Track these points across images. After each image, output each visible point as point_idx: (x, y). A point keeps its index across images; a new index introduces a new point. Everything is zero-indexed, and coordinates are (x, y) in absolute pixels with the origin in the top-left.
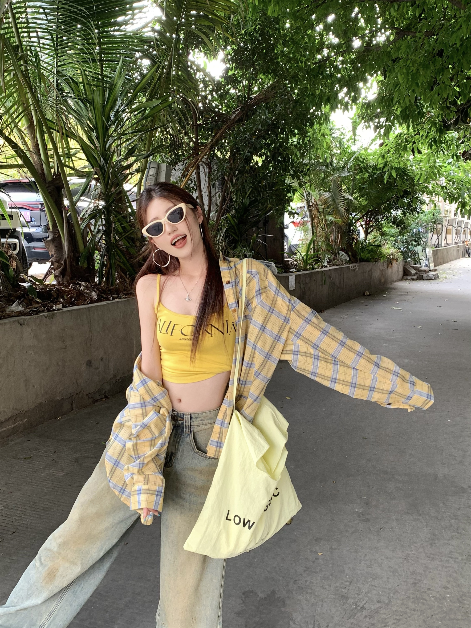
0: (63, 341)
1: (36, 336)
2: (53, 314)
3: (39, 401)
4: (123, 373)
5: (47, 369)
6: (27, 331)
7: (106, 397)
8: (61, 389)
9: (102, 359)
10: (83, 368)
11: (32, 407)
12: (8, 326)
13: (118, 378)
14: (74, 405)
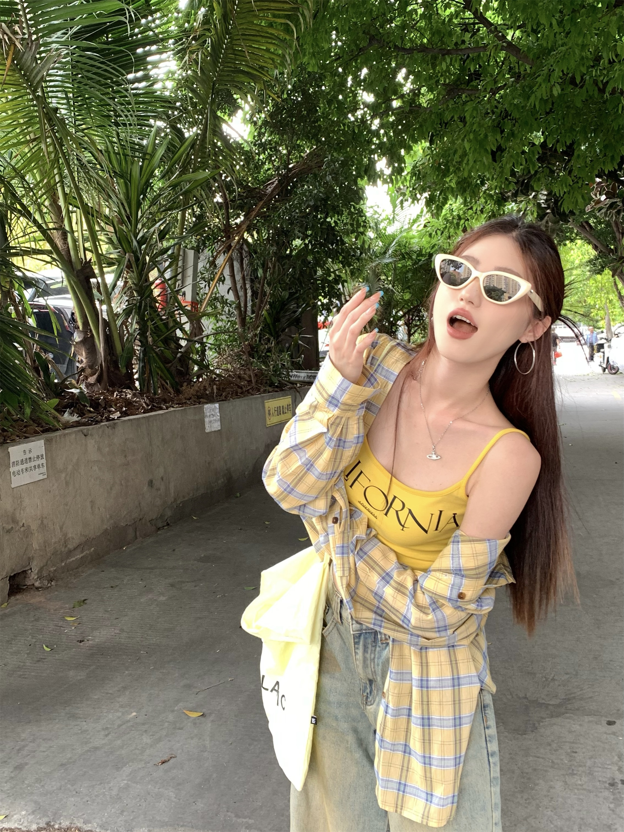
0: (125, 456)
1: (99, 449)
2: (115, 424)
3: (105, 527)
4: (184, 497)
5: (111, 489)
6: (91, 443)
7: (168, 524)
8: (125, 513)
9: (162, 479)
10: (146, 488)
11: (99, 534)
12: (74, 436)
13: (179, 502)
14: (138, 533)
